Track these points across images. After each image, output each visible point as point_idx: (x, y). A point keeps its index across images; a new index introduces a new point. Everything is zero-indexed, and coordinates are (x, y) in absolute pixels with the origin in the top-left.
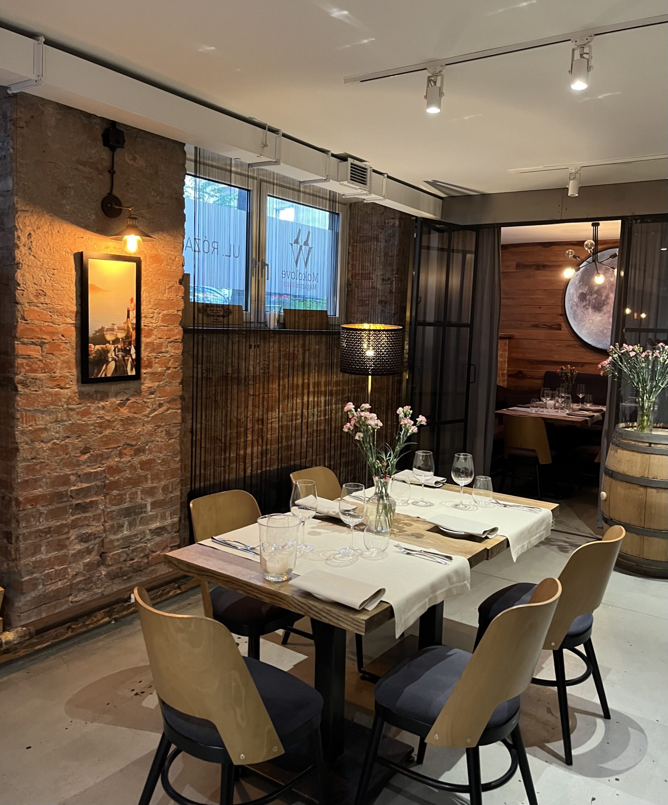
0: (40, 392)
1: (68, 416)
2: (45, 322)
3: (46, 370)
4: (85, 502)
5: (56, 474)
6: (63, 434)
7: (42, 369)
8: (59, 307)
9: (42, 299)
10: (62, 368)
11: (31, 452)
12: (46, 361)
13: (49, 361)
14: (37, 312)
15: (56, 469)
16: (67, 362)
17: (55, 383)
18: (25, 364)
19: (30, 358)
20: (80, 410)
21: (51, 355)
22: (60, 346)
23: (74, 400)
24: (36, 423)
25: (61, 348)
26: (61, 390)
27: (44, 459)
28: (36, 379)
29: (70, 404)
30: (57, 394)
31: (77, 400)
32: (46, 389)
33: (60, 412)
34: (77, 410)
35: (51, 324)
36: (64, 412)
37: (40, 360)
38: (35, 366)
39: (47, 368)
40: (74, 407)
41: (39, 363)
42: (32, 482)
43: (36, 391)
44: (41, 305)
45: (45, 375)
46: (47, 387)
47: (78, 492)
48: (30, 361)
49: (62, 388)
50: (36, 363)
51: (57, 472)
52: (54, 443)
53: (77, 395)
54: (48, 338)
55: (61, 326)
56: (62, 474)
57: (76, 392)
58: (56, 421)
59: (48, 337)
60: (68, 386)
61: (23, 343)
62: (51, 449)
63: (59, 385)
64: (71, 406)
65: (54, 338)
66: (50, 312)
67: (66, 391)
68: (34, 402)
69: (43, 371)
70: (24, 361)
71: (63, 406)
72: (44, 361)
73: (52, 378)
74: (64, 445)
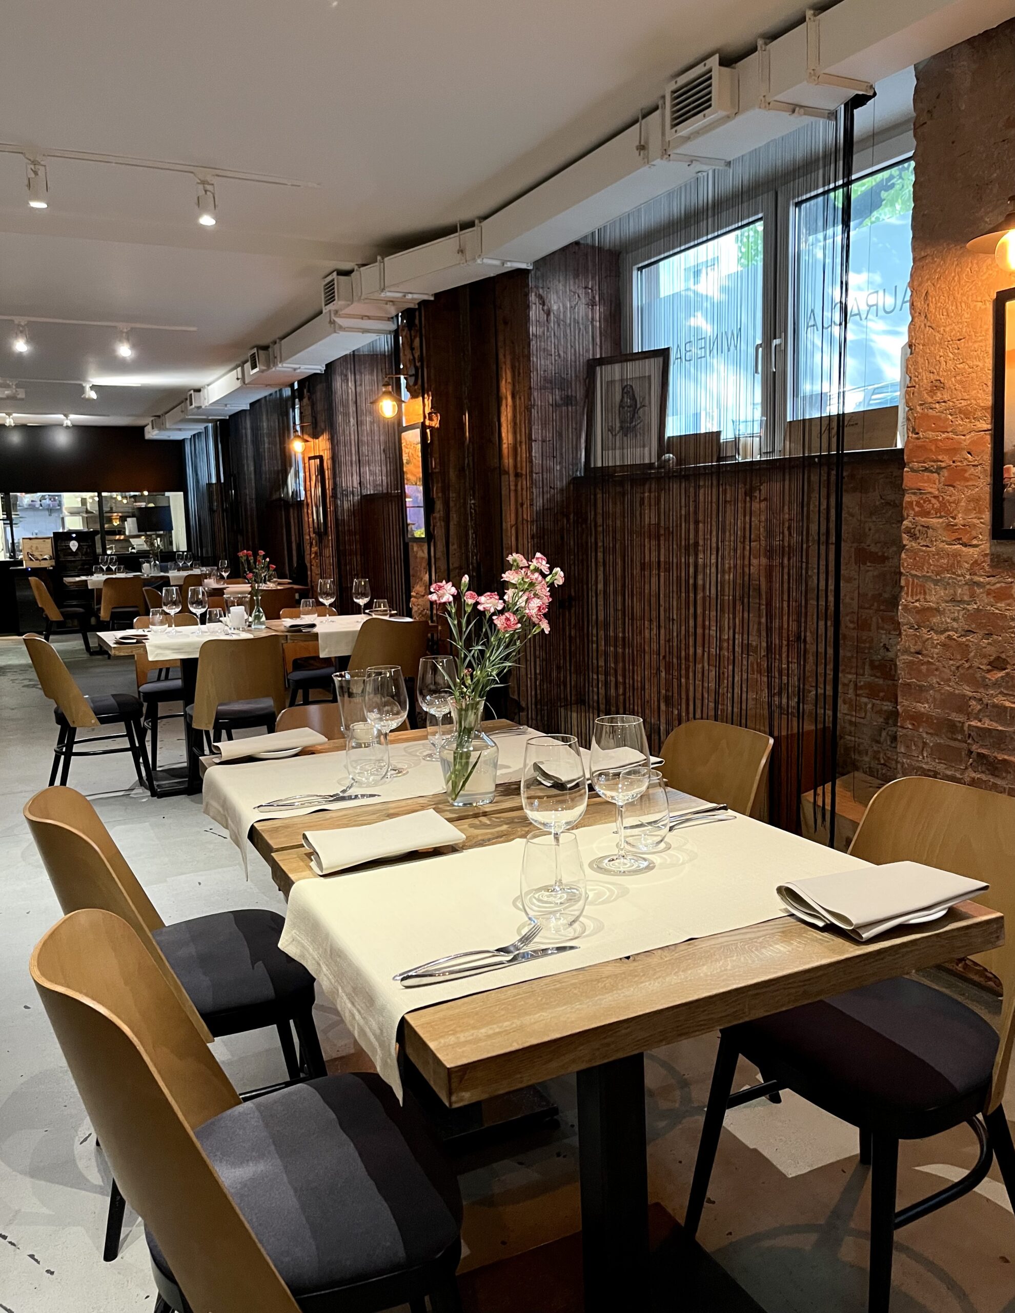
0: (933, 549)
1: (973, 595)
2: (944, 432)
3: (943, 514)
4: (996, 757)
5: (948, 688)
6: (962, 624)
7: (937, 511)
8: (964, 403)
9: (938, 396)
10: (967, 511)
11: (916, 642)
12: (943, 499)
13: (948, 497)
14: (933, 417)
15: (950, 680)
16: (976, 500)
17: (956, 535)
18: (914, 503)
19: (921, 493)
20: (993, 588)
21: (952, 489)
22: (966, 471)
23: (983, 568)
24: (925, 599)
25: (967, 475)
26: (964, 549)
27: (932, 658)
28: (928, 527)
29: (975, 574)
30: (956, 555)
31: (987, 568)
32: (942, 545)
33: (960, 586)
34: (988, 587)
35: (951, 435)
36: (966, 587)
37: (935, 497)
38: (928, 506)
39: (944, 510)
40: (982, 580)
41: (934, 501)
42: (915, 688)
43: (927, 546)
44: (937, 406)
45: (941, 520)
46: (943, 542)
47: (984, 733)
48: (922, 498)
49: (965, 545)
50: (930, 501)
51: (949, 686)
52: (949, 637)
53: (988, 559)
54: (946, 460)
55: (968, 437)
56: (957, 692)
57: (986, 555)
58: (953, 600)
59: (946, 458)
60: (975, 542)
61: (913, 470)
62: (944, 645)
63: (960, 539)
64: (976, 579)
65: (954, 459)
66: (951, 415)
67: (971, 550)
68: (924, 565)
69: (939, 513)
70: (914, 498)
71: (964, 577)
72: (941, 499)
73: (950, 527)
74: (963, 643)
